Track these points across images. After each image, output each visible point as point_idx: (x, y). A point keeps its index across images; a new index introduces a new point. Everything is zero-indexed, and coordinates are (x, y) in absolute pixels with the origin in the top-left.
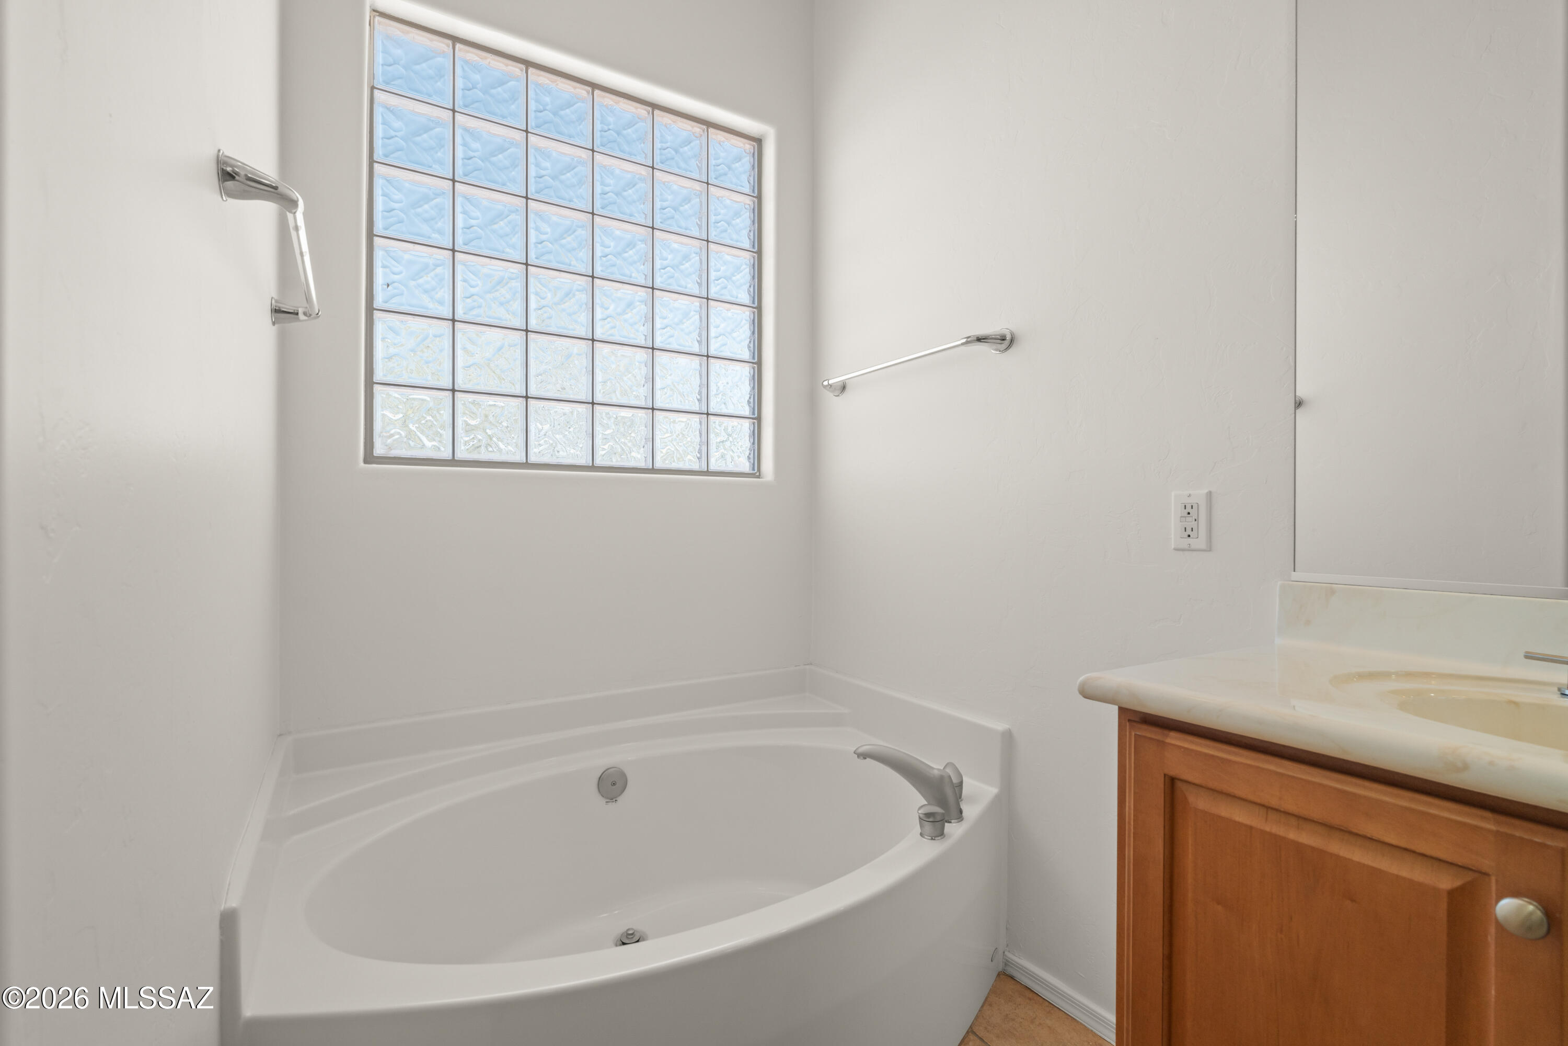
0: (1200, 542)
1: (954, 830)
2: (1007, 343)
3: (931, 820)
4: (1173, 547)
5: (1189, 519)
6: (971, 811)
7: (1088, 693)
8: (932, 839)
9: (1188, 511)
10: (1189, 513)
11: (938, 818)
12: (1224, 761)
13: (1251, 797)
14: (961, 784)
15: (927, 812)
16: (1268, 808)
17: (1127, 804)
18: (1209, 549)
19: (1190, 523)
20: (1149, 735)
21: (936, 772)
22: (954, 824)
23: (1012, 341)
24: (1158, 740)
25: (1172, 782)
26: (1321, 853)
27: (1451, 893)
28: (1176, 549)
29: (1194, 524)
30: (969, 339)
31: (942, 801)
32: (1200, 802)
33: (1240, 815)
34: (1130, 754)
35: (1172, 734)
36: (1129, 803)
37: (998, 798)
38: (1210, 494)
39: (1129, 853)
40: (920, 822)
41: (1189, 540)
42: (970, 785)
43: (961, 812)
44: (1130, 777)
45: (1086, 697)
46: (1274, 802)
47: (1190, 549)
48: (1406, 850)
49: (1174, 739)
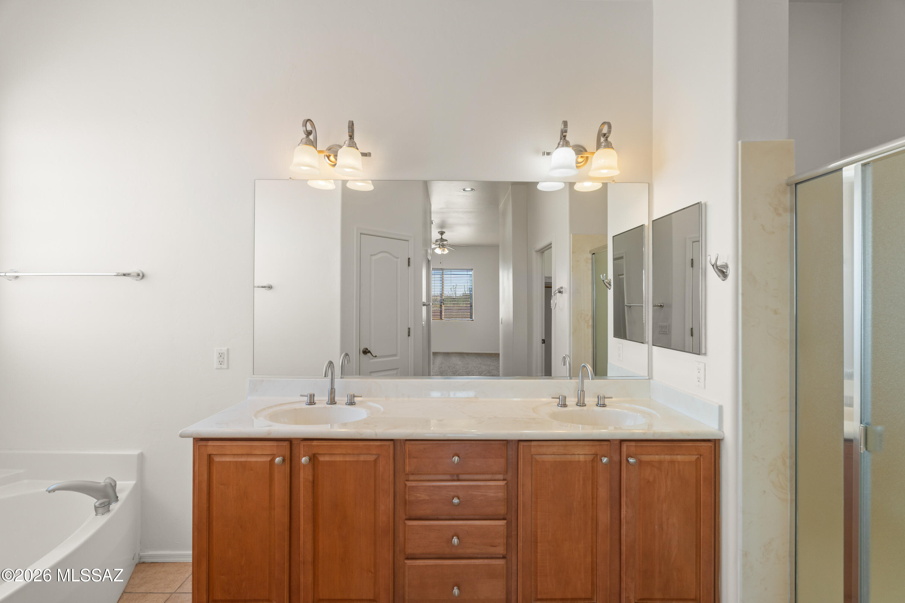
0: (225, 366)
1: (114, 507)
2: (140, 277)
3: (103, 506)
4: (215, 368)
5: (221, 358)
6: (122, 496)
7: (182, 436)
8: (103, 515)
9: (221, 355)
10: (221, 356)
11: (106, 504)
12: (223, 445)
13: (231, 453)
14: (116, 485)
15: (100, 503)
16: (234, 455)
17: (196, 467)
18: (228, 368)
19: (221, 360)
20: (202, 444)
21: (103, 484)
22: (113, 505)
23: (143, 276)
24: (205, 445)
25: (210, 456)
26: (246, 462)
27: (270, 461)
28: (216, 369)
29: (222, 360)
30: (118, 274)
31: (106, 496)
32: (217, 459)
33: (228, 459)
34: (197, 452)
35: (210, 442)
36: (196, 466)
37: (136, 485)
38: (228, 349)
39: (197, 481)
40: (95, 509)
41: (221, 365)
42: (120, 484)
43: (117, 497)
44: (197, 458)
45: (181, 437)
46: (235, 453)
47: (221, 369)
48: (262, 455)
49: (210, 443)
